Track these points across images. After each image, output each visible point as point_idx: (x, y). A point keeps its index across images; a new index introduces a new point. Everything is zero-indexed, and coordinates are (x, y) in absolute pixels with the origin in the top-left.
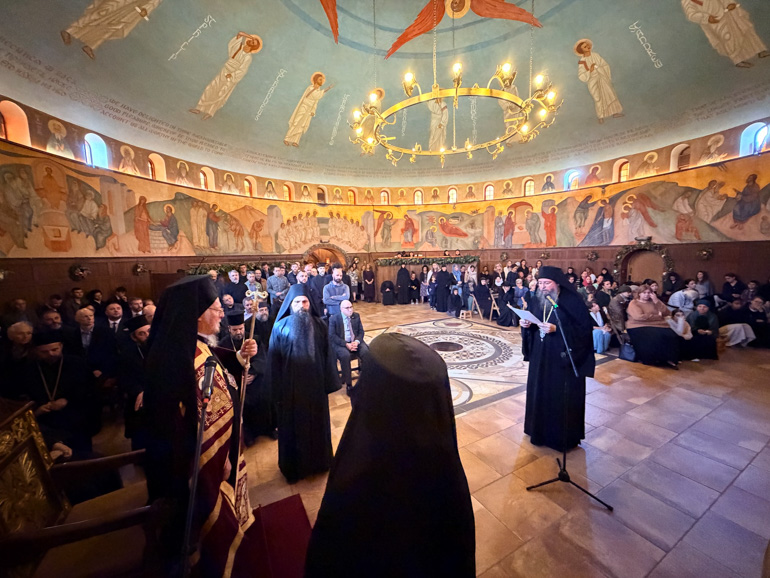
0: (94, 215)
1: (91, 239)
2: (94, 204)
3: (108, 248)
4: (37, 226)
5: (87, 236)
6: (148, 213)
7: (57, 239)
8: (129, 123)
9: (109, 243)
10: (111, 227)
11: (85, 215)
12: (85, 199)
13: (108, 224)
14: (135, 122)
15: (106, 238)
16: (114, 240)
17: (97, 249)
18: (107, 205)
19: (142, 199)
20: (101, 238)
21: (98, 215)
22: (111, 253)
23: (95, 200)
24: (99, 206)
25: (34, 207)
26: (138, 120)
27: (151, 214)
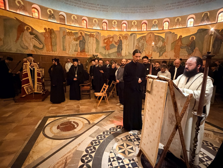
0: (161, 46)
1: (158, 53)
2: (162, 42)
3: (163, 56)
4: (144, 51)
5: (157, 53)
6: (181, 42)
7: (149, 54)
8: (176, 9)
9: (164, 55)
10: (165, 49)
11: (158, 46)
12: (159, 41)
13: (165, 48)
14: (178, 7)
15: (163, 53)
16: (166, 53)
17: (160, 56)
18: (166, 42)
19: (181, 36)
20: (161, 53)
21: (162, 46)
22: (164, 58)
23: (162, 41)
24: (163, 43)
25: (145, 46)
26: (178, 5)
27: (183, 42)
